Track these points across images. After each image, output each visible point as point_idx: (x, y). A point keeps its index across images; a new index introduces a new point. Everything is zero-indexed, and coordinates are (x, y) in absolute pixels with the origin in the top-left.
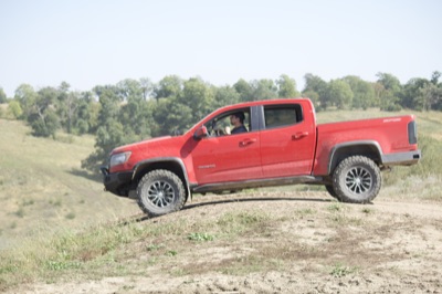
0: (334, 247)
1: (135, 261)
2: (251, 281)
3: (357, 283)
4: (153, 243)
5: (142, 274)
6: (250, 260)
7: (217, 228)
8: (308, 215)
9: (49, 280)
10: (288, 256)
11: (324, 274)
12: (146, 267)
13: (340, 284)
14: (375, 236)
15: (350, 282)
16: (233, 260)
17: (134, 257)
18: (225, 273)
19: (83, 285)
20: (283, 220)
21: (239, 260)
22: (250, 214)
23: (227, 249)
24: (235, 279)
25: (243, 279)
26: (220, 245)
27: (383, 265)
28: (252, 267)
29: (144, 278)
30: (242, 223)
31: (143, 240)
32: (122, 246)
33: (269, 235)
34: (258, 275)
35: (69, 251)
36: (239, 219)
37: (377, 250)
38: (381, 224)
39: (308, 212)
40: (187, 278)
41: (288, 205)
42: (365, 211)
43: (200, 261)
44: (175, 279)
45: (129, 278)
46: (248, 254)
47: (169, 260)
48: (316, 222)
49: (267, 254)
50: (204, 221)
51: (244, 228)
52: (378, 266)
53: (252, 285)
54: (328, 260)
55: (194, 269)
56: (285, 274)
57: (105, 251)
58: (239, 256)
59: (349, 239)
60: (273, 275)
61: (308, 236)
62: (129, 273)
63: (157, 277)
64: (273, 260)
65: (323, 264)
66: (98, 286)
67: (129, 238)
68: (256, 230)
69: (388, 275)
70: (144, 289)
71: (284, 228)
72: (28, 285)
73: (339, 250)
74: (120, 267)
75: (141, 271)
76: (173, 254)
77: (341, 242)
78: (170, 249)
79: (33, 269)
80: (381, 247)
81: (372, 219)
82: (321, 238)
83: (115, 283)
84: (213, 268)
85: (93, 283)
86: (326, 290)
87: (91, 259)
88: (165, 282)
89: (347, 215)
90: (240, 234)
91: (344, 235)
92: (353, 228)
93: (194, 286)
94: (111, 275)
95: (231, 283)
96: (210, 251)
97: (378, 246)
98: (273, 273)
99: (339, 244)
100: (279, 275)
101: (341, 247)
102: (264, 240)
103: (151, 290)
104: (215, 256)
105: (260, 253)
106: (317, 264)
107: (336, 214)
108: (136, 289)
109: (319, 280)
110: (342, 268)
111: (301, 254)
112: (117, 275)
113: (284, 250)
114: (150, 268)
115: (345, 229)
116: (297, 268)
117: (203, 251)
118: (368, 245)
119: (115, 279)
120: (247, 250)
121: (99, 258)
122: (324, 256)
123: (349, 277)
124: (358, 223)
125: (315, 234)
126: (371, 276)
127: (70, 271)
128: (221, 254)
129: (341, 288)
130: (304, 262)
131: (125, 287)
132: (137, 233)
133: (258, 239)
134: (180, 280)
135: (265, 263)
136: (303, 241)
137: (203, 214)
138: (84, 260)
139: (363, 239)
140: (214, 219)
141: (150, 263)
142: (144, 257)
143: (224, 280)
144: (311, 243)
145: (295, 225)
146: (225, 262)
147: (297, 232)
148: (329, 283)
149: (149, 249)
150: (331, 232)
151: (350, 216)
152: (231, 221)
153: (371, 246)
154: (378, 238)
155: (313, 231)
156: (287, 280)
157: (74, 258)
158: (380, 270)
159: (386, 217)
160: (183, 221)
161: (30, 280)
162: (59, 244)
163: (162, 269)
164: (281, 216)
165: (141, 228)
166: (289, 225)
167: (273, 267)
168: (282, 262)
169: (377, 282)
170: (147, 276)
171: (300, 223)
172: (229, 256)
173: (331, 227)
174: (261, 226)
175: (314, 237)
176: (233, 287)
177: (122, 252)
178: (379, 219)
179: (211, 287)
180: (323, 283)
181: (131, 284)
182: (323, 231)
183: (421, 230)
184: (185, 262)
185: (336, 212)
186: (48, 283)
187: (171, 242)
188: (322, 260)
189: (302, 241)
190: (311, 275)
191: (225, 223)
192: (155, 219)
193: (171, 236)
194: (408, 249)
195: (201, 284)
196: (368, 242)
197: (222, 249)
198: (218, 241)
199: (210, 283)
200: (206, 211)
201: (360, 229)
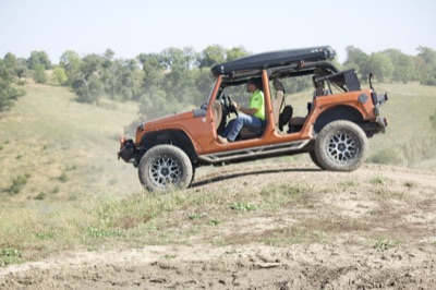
0: (377, 221)
1: (177, 230)
2: (293, 253)
3: (400, 258)
4: (196, 212)
5: (184, 243)
6: (293, 231)
7: (259, 197)
8: (351, 187)
9: (91, 247)
10: (330, 228)
11: (367, 247)
12: (188, 236)
13: (383, 258)
14: (418, 210)
15: (393, 256)
16: (275, 231)
17: (176, 225)
18: (268, 244)
19: (125, 253)
20: (325, 192)
21: (282, 231)
22: (293, 185)
23: (270, 219)
24: (277, 251)
25: (286, 250)
26: (262, 216)
27: (425, 240)
28: (294, 239)
29: (186, 248)
30: (285, 193)
31: (185, 208)
32: (165, 214)
33: (312, 207)
34: (301, 247)
35: (111, 218)
36: (282, 190)
37: (419, 224)
38: (423, 198)
39: (351, 184)
40: (229, 248)
41: (331, 177)
42: (408, 185)
43: (242, 232)
44: (216, 249)
45: (170, 247)
46: (291, 225)
47: (211, 229)
48: (359, 195)
49: (309, 225)
50: (247, 190)
51: (286, 199)
52: (421, 241)
53: (295, 257)
54: (371, 233)
55: (236, 240)
56: (327, 247)
57: (147, 219)
58: (281, 227)
59: (392, 212)
60: (315, 247)
61: (351, 208)
62: (170, 242)
63: (199, 247)
64: (316, 232)
65: (365, 237)
66: (140, 254)
67: (171, 206)
68: (298, 201)
69: (431, 250)
70: (186, 259)
71: (327, 200)
72: (70, 252)
73: (381, 223)
74: (162, 236)
75: (183, 240)
76: (216, 223)
77: (383, 215)
78: (213, 219)
79: (75, 236)
80: (423, 221)
81: (415, 193)
82: (363, 211)
83: (156, 252)
84: (255, 238)
85: (134, 251)
86: (368, 264)
87: (133, 227)
88: (207, 252)
89: (389, 188)
90: (282, 205)
91: (386, 208)
92: (396, 201)
93: (236, 257)
94: (153, 244)
95: (274, 254)
96: (252, 221)
97: (420, 220)
98: (316, 245)
99: (381, 217)
100: (321, 247)
101: (383, 220)
102: (306, 211)
103: (192, 259)
104: (257, 226)
105: (303, 225)
106: (360, 237)
107: (379, 187)
108: (178, 258)
109: (362, 253)
110: (385, 241)
111: (344, 226)
112: (158, 244)
113: (327, 222)
114: (192, 238)
115: (387, 202)
116: (339, 241)
117: (245, 222)
118: (410, 219)
119: (157, 248)
120: (290, 221)
121: (141, 225)
122: (366, 229)
123: (391, 251)
124: (400, 196)
125: (358, 206)
126: (414, 251)
127: (112, 238)
128: (263, 224)
129: (384, 262)
130: (347, 234)
131: (166, 256)
132: (179, 201)
133: (300, 210)
134: (223, 250)
135: (308, 234)
136: (346, 213)
137: (245, 184)
138: (126, 227)
139: (405, 213)
140: (257, 189)
141: (193, 232)
142: (187, 226)
143: (266, 251)
144: (353, 215)
145: (338, 197)
146: (268, 233)
147: (339, 204)
148: (371, 257)
149: (191, 218)
150: (373, 205)
151: (393, 190)
152: (274, 191)
153: (414, 220)
154: (420, 213)
155: (356, 203)
156: (330, 253)
157: (116, 225)
158: (423, 244)
159: (428, 192)
160: (225, 191)
161: (71, 247)
162: (101, 210)
163: (204, 239)
164: (323, 188)
165: (184, 197)
166: (331, 197)
167: (315, 239)
168: (324, 233)
169: (420, 257)
170: (189, 245)
171: (343, 195)
172: (272, 227)
173: (373, 199)
174: (304, 197)
175: (356, 209)
176: (275, 258)
177: (164, 220)
178: (421, 193)
179: (254, 258)
180: (366, 257)
181: (173, 253)
182: (365, 204)
184: (228, 232)
185: (379, 186)
186: (89, 250)
187: (213, 212)
188: (365, 233)
189: (344, 213)
190: (354, 248)
191: (268, 194)
192: (198, 188)
193: (213, 205)
195: (244, 255)
196: (410, 216)
197: (264, 219)
198: (260, 211)
199: (252, 254)
200: (248, 181)
201: (402, 202)
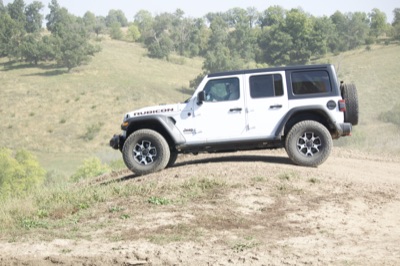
0: (263, 218)
1: (93, 222)
2: (164, 251)
8: (260, 183)
11: (229, 247)
12: (96, 230)
14: (304, 208)
16: (167, 227)
17: (95, 218)
19: (33, 247)
20: (236, 187)
25: (160, 249)
27: (284, 241)
33: (214, 203)
34: (175, 245)
36: (201, 184)
38: (319, 194)
39: (260, 180)
42: (312, 181)
45: (74, 241)
46: (186, 221)
47: (119, 223)
48: (263, 191)
52: (279, 242)
53: (162, 256)
54: (247, 231)
55: (132, 235)
56: (197, 245)
57: (75, 210)
59: (280, 209)
61: (247, 205)
63: (96, 241)
71: (232, 195)
73: (264, 221)
75: (90, 233)
76: (127, 217)
78: (127, 212)
80: (301, 219)
81: (314, 188)
82: (257, 208)
83: (59, 246)
85: (42, 244)
88: (99, 247)
89: (294, 184)
90: (192, 200)
91: (278, 205)
92: (291, 197)
93: (117, 253)
95: (148, 252)
96: (157, 215)
97: (299, 218)
98: (190, 243)
99: (268, 214)
100: (192, 245)
101: (268, 218)
102: (208, 206)
103: (82, 254)
104: (158, 221)
107: (284, 183)
108: (71, 253)
113: (218, 218)
115: (284, 198)
116: (213, 239)
117: (151, 216)
120: (188, 217)
121: (68, 217)
122: (247, 227)
124: (299, 192)
125: (255, 202)
127: (36, 229)
128: (164, 218)
131: (64, 251)
133: (203, 206)
134: (112, 245)
136: (240, 209)
137: (176, 176)
139: (292, 210)
140: (182, 182)
141: (102, 226)
142: (103, 219)
143: (144, 247)
144: (245, 211)
145: (243, 193)
146: (161, 230)
147: (240, 201)
148: (222, 259)
149: (111, 211)
150: (269, 201)
151: (295, 186)
152: (193, 185)
153: (294, 218)
154: (305, 210)
155: (256, 199)
156: (195, 252)
158: (277, 246)
159: (327, 187)
163: (106, 233)
164: (238, 182)
166: (237, 193)
167: (194, 237)
168: (205, 231)
171: (249, 191)
173: (272, 196)
175: (252, 206)
176: (146, 256)
178: (320, 188)
179: (130, 255)
181: (71, 248)
182: (262, 200)
183: (350, 202)
185: (285, 181)
187: (133, 205)
191: (188, 188)
192: (140, 178)
194: (322, 223)
195: (124, 252)
196: (293, 214)
198: (170, 206)
199: (132, 250)
201: (298, 199)
